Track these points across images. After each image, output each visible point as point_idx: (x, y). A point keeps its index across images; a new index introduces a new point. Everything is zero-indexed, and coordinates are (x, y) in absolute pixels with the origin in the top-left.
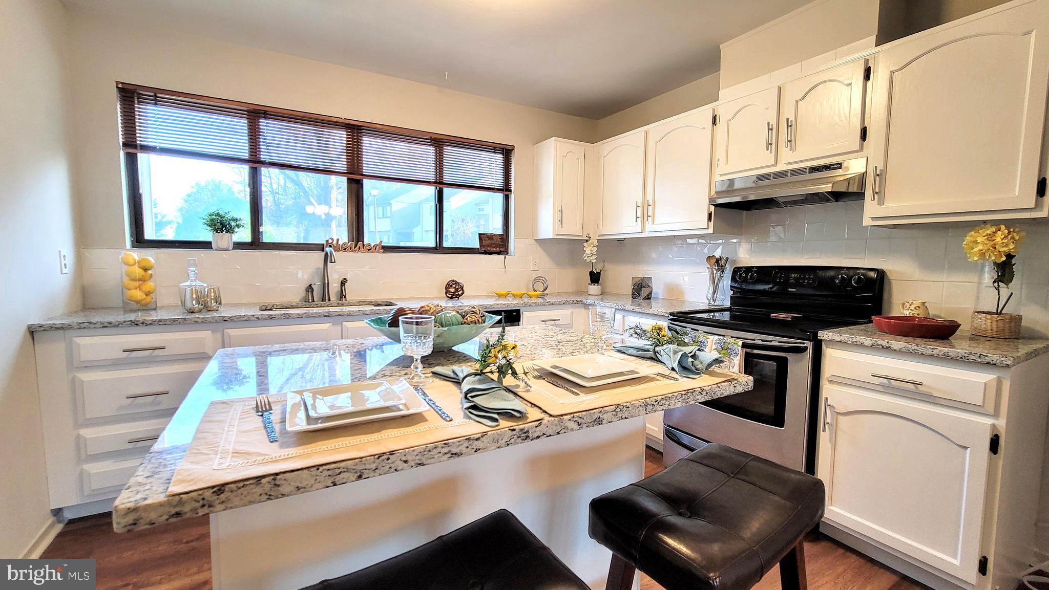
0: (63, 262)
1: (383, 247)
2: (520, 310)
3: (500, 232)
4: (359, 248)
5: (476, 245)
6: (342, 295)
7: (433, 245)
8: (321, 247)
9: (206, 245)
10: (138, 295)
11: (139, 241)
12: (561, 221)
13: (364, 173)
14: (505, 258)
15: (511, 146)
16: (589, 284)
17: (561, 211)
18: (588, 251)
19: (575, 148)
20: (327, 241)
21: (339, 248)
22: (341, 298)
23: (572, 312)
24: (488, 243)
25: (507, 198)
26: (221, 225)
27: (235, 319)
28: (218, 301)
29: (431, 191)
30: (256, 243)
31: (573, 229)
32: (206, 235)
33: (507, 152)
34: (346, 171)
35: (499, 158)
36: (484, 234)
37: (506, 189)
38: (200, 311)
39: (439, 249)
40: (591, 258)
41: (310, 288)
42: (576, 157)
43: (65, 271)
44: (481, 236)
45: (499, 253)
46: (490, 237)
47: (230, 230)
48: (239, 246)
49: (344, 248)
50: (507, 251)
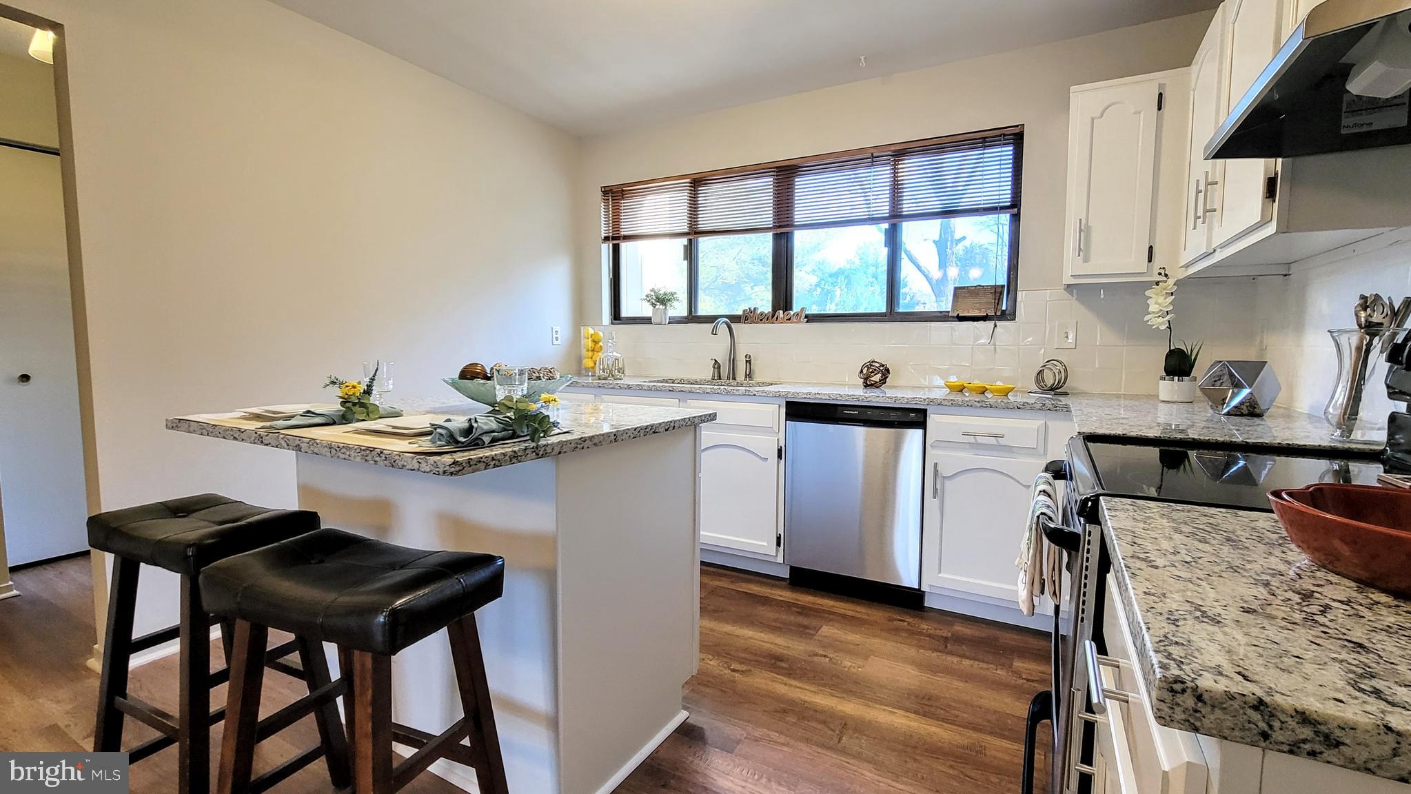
0: (555, 336)
1: (806, 317)
2: (926, 409)
3: (1002, 280)
4: (777, 318)
5: (946, 305)
6: (749, 375)
7: (883, 310)
8: (739, 319)
9: (647, 321)
11: (618, 318)
13: (795, 224)
14: (996, 326)
15: (1017, 126)
16: (1163, 379)
18: (1153, 307)
20: (744, 311)
21: (754, 319)
22: (746, 377)
24: (971, 302)
25: (1016, 218)
26: (662, 300)
27: (606, 387)
28: (621, 370)
30: (693, 318)
32: (647, 311)
33: (1017, 138)
34: (771, 226)
36: (964, 288)
37: (1015, 202)
38: (605, 379)
39: (892, 314)
40: (1161, 320)
41: (716, 365)
42: (1133, 111)
43: (555, 342)
44: (958, 290)
45: (984, 318)
46: (974, 291)
48: (673, 320)
49: (763, 319)
50: (1008, 315)
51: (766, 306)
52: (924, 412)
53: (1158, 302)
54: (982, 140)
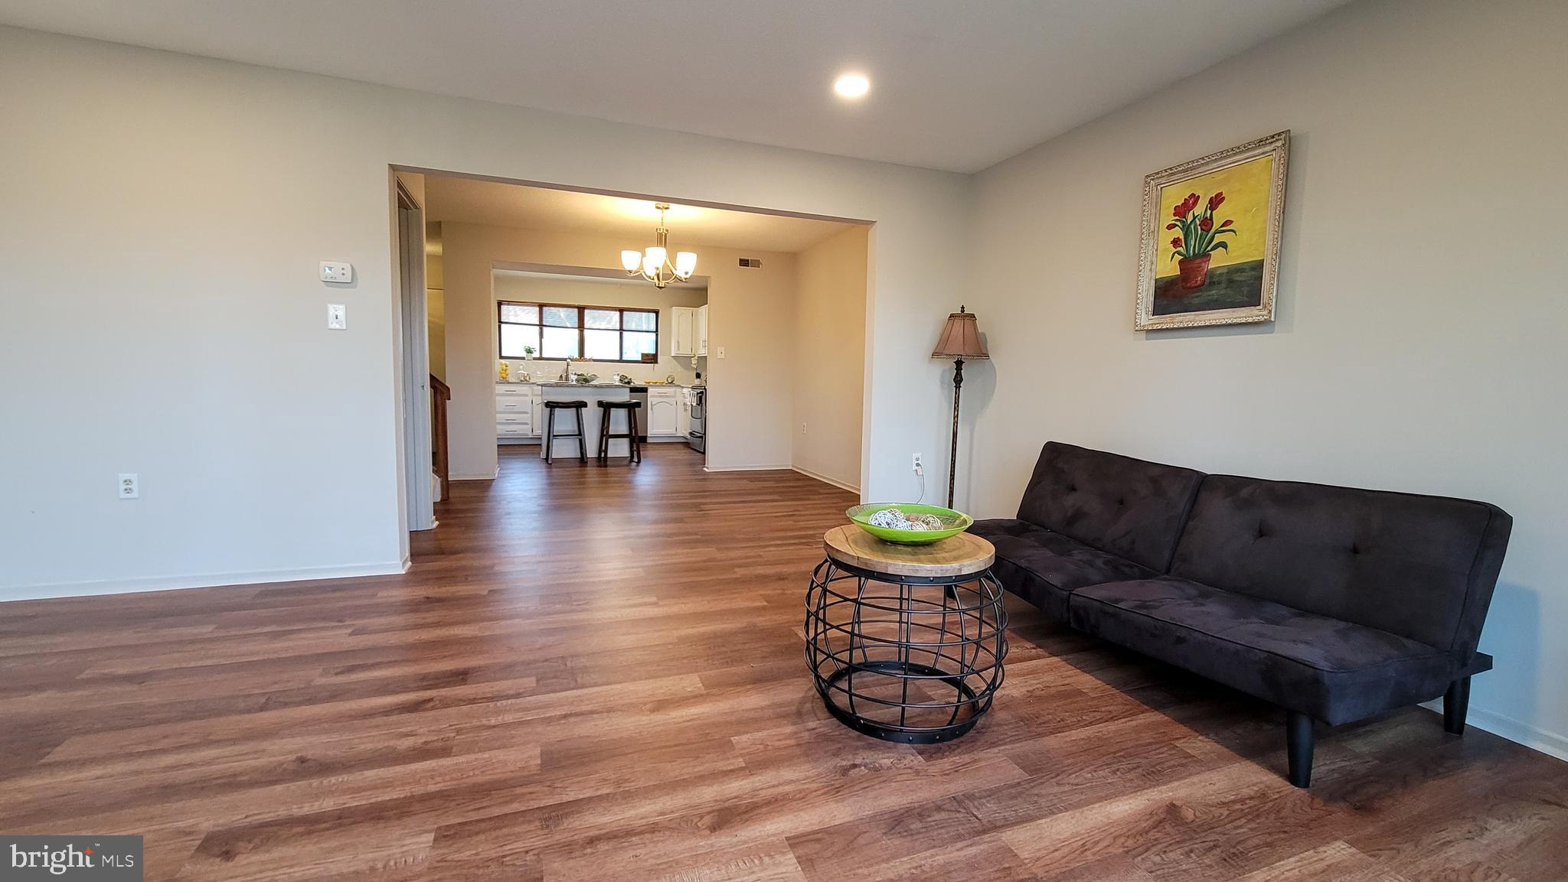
1: (592, 359)
3: (653, 352)
4: (582, 360)
5: (640, 359)
7: (618, 359)
8: (565, 360)
9: (524, 358)
10: (504, 375)
11: (501, 357)
12: (678, 347)
13: (585, 327)
14: (654, 365)
15: (657, 310)
16: (695, 379)
17: (678, 342)
19: (687, 311)
20: (570, 356)
21: (572, 360)
23: (675, 391)
24: (646, 358)
25: (657, 335)
26: (529, 351)
28: (529, 378)
29: (618, 333)
30: (541, 358)
31: (687, 352)
32: (524, 354)
33: (657, 312)
34: (577, 327)
35: (655, 314)
36: (644, 353)
37: (657, 331)
39: (621, 361)
40: (694, 366)
41: (561, 376)
42: (688, 315)
44: (642, 354)
45: (652, 363)
46: (647, 355)
47: (531, 353)
48: (535, 359)
49: (576, 360)
50: (656, 362)
51: (576, 355)
52: (647, 389)
53: (694, 361)
54: (649, 311)
